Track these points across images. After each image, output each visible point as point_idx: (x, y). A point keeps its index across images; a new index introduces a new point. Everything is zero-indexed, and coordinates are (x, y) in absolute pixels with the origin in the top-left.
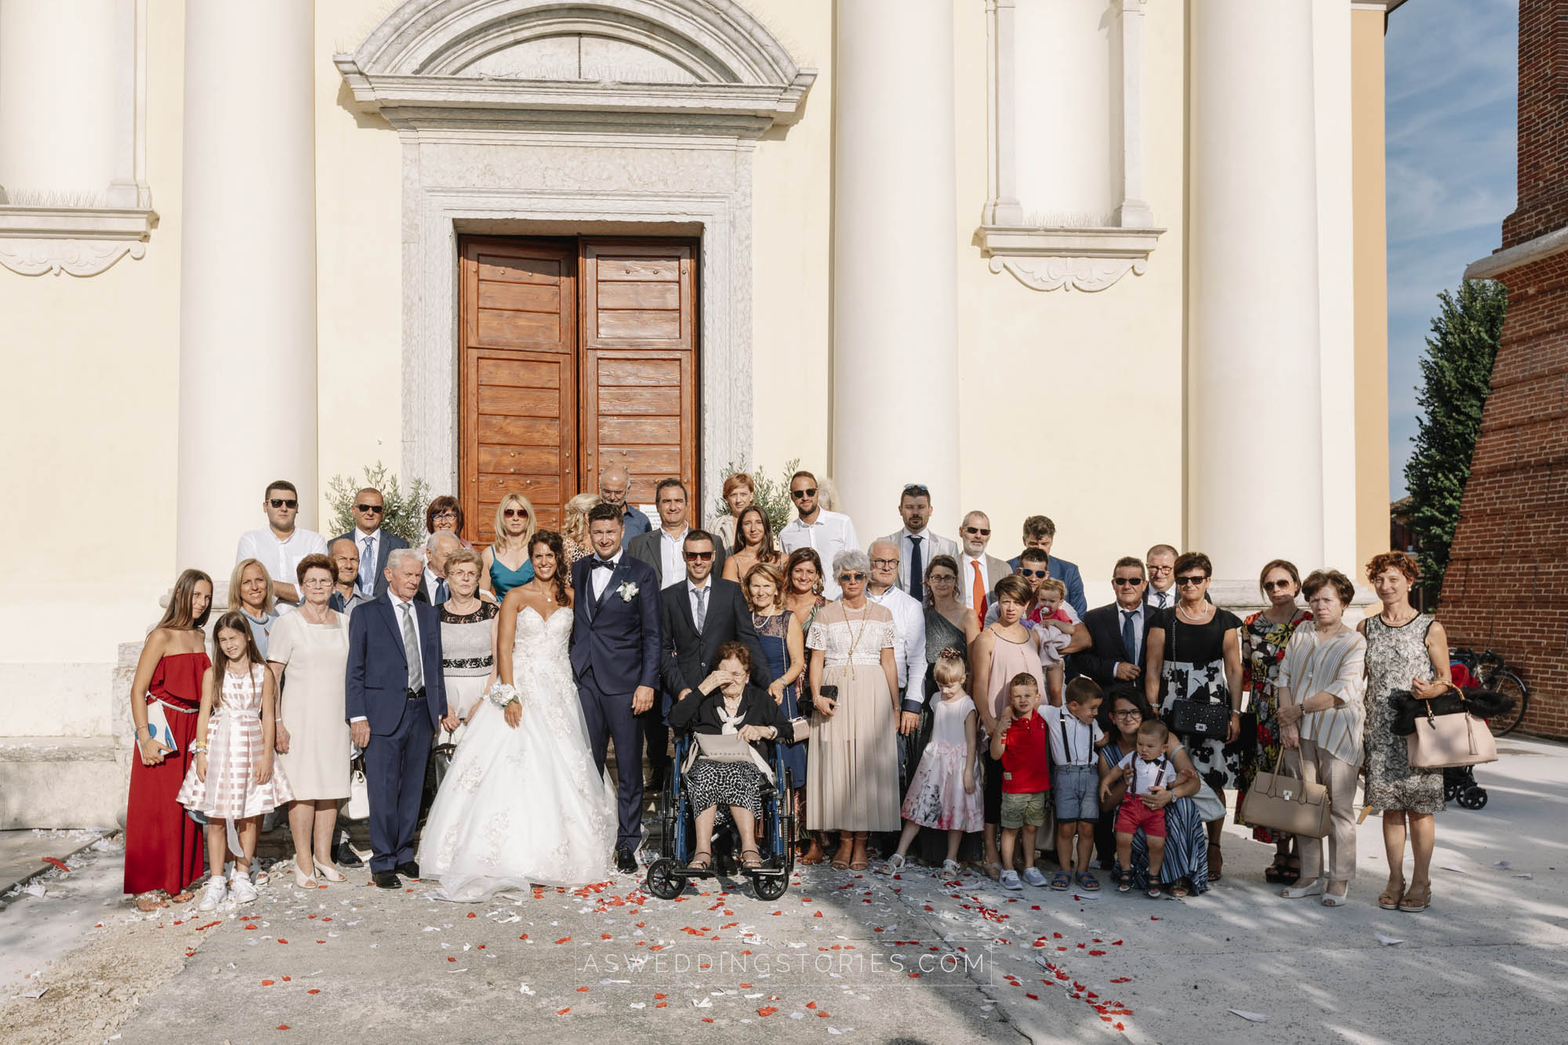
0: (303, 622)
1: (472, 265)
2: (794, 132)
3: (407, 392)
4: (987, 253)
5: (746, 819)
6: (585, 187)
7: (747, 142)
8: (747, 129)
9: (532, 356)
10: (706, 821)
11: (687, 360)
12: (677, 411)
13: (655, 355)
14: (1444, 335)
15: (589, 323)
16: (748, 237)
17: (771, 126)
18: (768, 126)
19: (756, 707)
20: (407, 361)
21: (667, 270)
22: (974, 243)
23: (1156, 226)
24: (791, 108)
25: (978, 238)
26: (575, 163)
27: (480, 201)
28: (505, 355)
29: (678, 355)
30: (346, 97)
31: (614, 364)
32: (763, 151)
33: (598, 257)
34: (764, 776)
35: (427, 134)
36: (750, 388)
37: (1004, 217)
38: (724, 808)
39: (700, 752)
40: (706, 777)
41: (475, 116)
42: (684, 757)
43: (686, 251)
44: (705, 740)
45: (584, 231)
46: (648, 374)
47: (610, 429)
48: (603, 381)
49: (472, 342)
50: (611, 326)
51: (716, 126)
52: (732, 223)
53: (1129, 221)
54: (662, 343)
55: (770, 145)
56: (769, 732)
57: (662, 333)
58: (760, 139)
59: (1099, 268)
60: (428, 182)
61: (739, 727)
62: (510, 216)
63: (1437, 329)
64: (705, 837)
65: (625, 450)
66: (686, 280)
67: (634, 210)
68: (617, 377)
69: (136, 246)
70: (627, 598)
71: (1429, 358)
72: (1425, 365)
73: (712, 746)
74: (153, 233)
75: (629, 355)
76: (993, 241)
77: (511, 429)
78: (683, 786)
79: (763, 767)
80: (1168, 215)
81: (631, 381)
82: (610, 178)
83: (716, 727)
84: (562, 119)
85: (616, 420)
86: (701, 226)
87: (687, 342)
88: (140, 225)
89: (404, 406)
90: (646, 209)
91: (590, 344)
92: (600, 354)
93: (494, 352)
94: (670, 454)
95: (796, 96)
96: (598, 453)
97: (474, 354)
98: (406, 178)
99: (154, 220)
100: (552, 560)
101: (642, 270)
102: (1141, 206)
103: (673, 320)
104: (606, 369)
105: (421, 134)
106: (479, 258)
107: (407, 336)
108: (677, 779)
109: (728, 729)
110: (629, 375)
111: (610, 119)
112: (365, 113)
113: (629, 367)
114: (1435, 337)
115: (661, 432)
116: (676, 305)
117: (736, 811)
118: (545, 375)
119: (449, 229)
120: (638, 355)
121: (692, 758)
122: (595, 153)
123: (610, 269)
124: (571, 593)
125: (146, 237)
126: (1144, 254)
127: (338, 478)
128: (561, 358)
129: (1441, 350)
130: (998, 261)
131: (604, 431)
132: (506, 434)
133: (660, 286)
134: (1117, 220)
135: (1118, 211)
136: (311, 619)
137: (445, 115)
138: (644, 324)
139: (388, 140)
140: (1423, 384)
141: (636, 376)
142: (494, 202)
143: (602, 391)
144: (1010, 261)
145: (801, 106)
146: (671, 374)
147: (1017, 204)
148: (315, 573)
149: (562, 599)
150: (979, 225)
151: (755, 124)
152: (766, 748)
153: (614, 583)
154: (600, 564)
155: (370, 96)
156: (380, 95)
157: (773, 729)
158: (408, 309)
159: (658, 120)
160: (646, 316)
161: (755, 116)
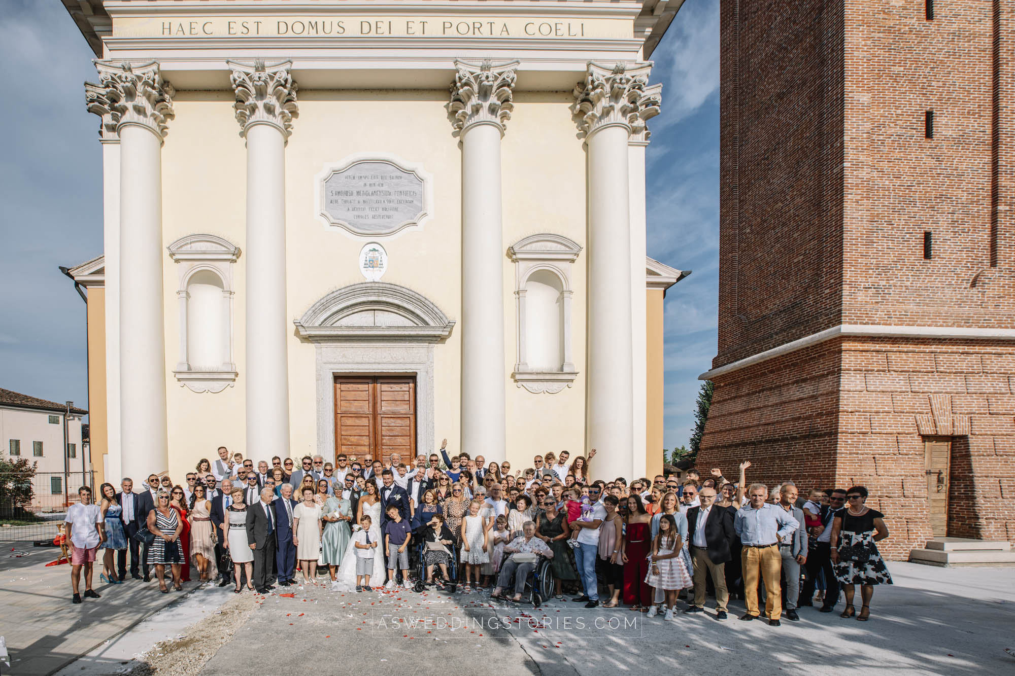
0: (304, 506)
1: (338, 386)
2: (448, 341)
3: (318, 429)
4: (516, 381)
5: (444, 567)
6: (377, 361)
7: (432, 345)
8: (432, 340)
9: (359, 415)
10: (430, 569)
11: (412, 417)
12: (409, 434)
13: (401, 416)
14: (706, 391)
15: (379, 405)
16: (432, 377)
17: (440, 339)
18: (439, 339)
19: (446, 533)
20: (318, 419)
21: (405, 387)
22: (511, 378)
23: (576, 371)
24: (447, 333)
25: (513, 376)
26: (373, 353)
27: (341, 366)
28: (350, 415)
29: (409, 416)
30: (297, 333)
31: (387, 419)
32: (437, 348)
33: (381, 383)
34: (449, 555)
35: (323, 345)
36: (433, 427)
37: (522, 369)
38: (437, 564)
39: (428, 548)
40: (430, 557)
41: (340, 338)
42: (423, 549)
43: (411, 381)
44: (429, 543)
45: (376, 375)
46: (399, 422)
47: (386, 440)
48: (383, 424)
49: (339, 412)
50: (386, 406)
51: (421, 340)
52: (427, 372)
53: (566, 370)
54: (403, 412)
55: (440, 346)
56: (450, 542)
57: (404, 409)
58: (437, 343)
59: (556, 385)
60: (324, 360)
61: (440, 540)
62: (351, 371)
63: (703, 389)
64: (430, 573)
65: (391, 447)
66: (411, 390)
67: (393, 368)
68: (388, 423)
69: (231, 383)
70: (397, 499)
71: (700, 400)
72: (698, 402)
73: (432, 546)
74: (237, 378)
75: (392, 416)
76: (518, 377)
77: (352, 440)
78: (424, 558)
79: (448, 552)
80: (580, 367)
81: (393, 424)
82: (385, 358)
83: (433, 540)
84: (369, 338)
85: (388, 437)
86: (416, 373)
87: (412, 411)
88: (232, 376)
89: (318, 434)
90: (397, 368)
91: (379, 412)
92: (382, 416)
93: (347, 414)
94: (406, 449)
95: (449, 329)
96: (382, 449)
97: (339, 415)
98: (317, 359)
99: (237, 375)
100: (373, 488)
101: (396, 387)
102: (570, 364)
103: (407, 404)
104: (384, 421)
105: (322, 344)
106: (341, 383)
107: (318, 411)
108: (422, 556)
109: (437, 540)
110: (392, 422)
111: (385, 338)
112: (303, 338)
113: (392, 420)
114: (703, 392)
115: (403, 441)
116: (408, 399)
117: (441, 565)
118: (365, 422)
119: (331, 376)
120: (396, 416)
121: (426, 549)
122: (380, 349)
123: (385, 387)
124: (380, 497)
125: (234, 380)
126: (572, 380)
127: (296, 458)
128: (369, 416)
129: (704, 396)
130: (520, 384)
131: (384, 441)
132: (351, 442)
133: (402, 393)
134: (562, 369)
135: (562, 366)
136: (306, 506)
137: (330, 338)
138: (397, 405)
139: (311, 347)
140: (697, 409)
141: (394, 423)
142: (346, 366)
143: (383, 428)
144: (524, 384)
145: (450, 333)
146: (407, 422)
147: (526, 364)
148: (307, 492)
149: (377, 500)
150: (513, 371)
151: (434, 339)
152: (449, 547)
153: (392, 494)
154: (387, 489)
155: (305, 333)
156: (308, 333)
157: (451, 541)
158: (318, 402)
159: (401, 338)
160: (397, 402)
161: (435, 336)
